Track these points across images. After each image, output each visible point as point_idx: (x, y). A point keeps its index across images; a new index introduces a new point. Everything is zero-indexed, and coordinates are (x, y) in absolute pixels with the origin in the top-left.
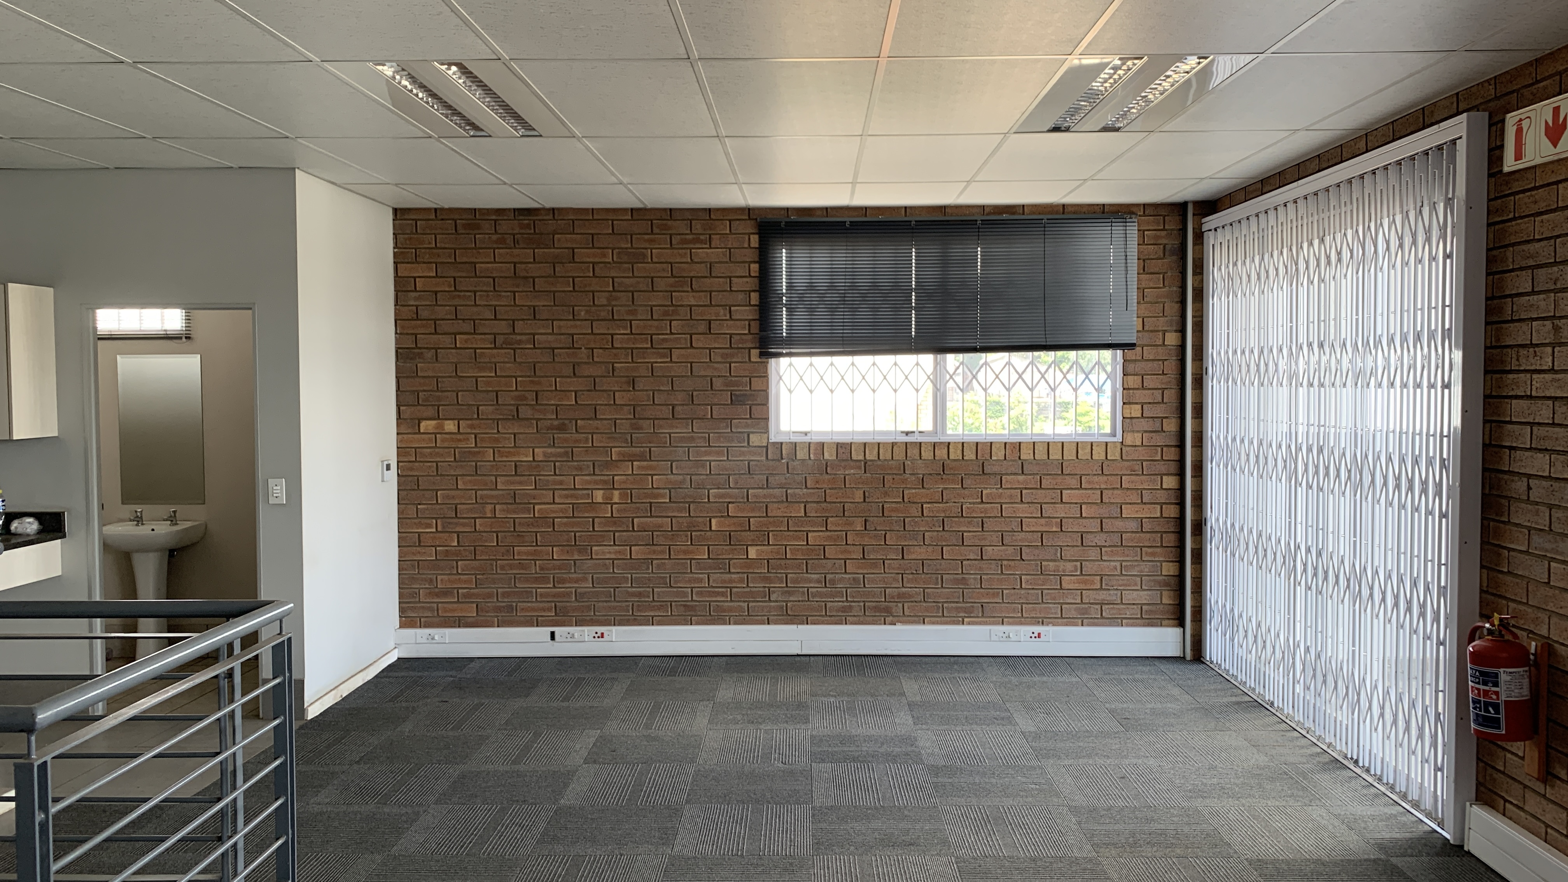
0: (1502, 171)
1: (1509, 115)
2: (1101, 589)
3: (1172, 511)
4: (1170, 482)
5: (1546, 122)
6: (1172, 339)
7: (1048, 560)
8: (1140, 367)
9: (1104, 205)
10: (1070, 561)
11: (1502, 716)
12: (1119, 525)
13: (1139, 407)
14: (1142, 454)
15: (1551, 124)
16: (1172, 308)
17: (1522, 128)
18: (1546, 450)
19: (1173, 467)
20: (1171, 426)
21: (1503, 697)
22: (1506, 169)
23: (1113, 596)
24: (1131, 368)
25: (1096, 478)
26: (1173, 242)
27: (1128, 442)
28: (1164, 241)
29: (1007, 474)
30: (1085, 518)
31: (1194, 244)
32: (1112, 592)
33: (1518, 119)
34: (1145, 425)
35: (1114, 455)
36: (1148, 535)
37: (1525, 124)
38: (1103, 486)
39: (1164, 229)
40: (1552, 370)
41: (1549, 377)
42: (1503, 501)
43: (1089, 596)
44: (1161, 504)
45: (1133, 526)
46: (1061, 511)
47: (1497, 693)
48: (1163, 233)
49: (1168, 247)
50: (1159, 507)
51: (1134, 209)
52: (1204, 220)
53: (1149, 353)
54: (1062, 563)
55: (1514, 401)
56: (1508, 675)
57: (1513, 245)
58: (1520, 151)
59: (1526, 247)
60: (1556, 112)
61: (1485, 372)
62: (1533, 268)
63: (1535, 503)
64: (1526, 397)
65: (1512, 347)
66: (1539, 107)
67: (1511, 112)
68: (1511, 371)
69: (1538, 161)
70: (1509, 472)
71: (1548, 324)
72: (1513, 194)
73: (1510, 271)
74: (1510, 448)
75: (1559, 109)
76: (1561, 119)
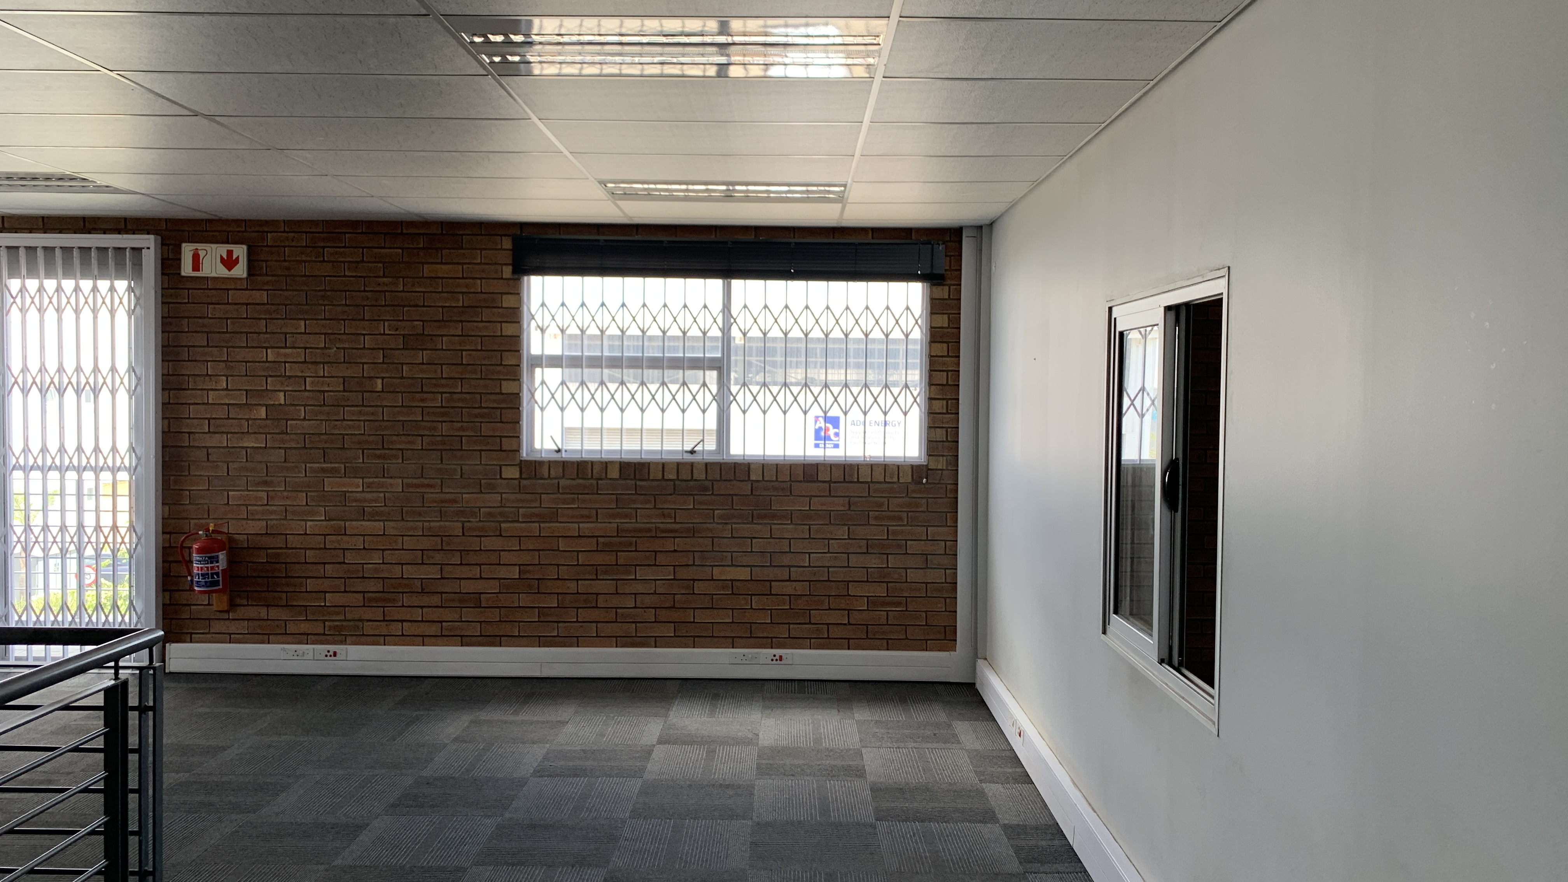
0: (180, 274)
1: (184, 245)
5: (221, 257)
11: (220, 579)
15: (225, 257)
17: (199, 255)
18: (223, 432)
21: (221, 568)
22: (183, 274)
33: (195, 248)
40: (227, 389)
41: (225, 392)
42: (183, 464)
47: (218, 567)
55: (191, 407)
56: (222, 556)
57: (188, 318)
58: (196, 266)
59: (200, 321)
60: (230, 253)
61: (163, 389)
62: (207, 333)
63: (215, 462)
64: (204, 404)
65: (189, 376)
66: (214, 246)
67: (186, 242)
68: (188, 389)
69: (214, 275)
70: (189, 447)
71: (223, 365)
72: (188, 289)
73: (186, 332)
74: (189, 433)
75: (232, 251)
76: (234, 257)
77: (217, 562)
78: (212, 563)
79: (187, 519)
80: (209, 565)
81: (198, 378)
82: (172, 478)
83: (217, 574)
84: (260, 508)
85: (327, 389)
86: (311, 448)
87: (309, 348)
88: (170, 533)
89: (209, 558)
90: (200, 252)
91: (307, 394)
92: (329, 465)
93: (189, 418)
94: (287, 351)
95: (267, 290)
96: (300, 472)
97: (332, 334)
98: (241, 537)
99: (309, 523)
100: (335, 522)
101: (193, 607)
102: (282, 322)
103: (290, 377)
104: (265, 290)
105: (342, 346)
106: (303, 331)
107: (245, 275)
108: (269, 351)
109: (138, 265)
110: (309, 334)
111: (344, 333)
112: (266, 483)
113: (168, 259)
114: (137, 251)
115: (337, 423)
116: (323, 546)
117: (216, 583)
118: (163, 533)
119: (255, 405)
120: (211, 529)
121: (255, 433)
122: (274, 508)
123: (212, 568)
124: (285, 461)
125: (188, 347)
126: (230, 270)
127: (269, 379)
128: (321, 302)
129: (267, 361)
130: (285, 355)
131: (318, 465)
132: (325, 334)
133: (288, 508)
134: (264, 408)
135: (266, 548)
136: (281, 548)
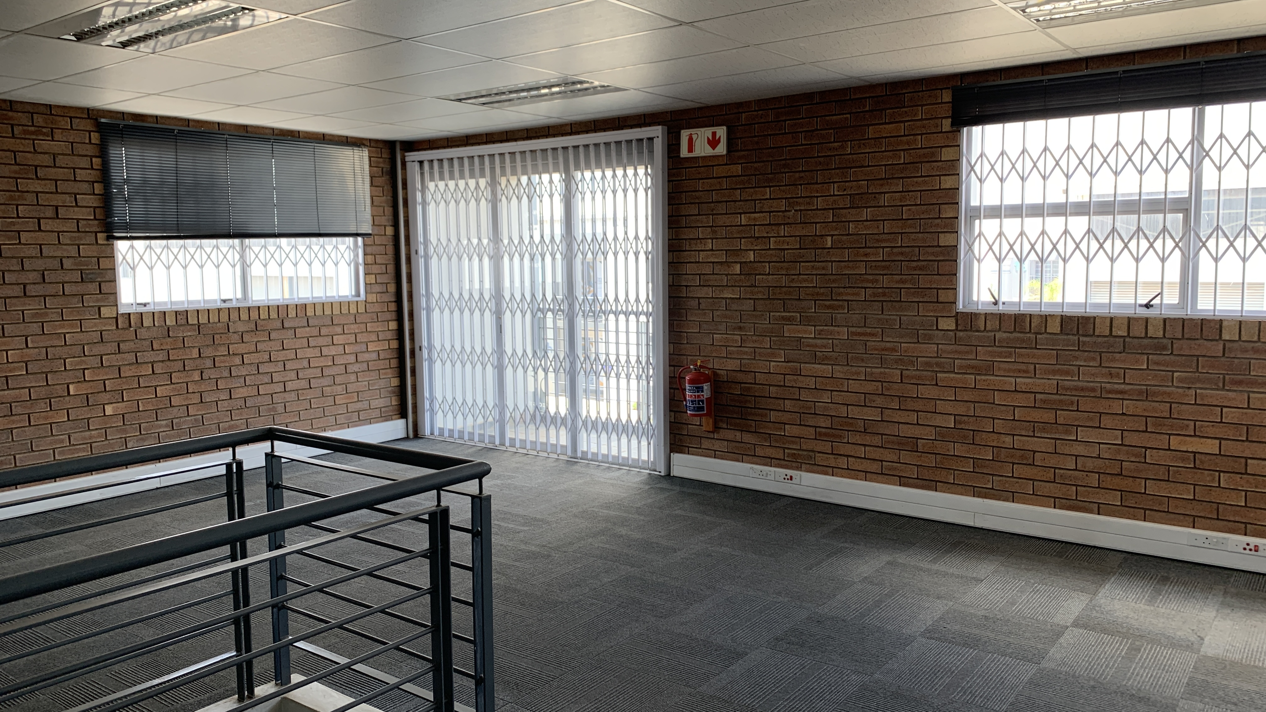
0: (679, 156)
1: (682, 131)
2: (358, 401)
3: (395, 344)
4: (393, 325)
5: (708, 138)
6: (390, 231)
7: (326, 386)
8: (374, 249)
9: (347, 137)
10: (339, 385)
11: (705, 405)
12: (367, 356)
13: (374, 276)
14: (377, 308)
15: (711, 138)
16: (389, 210)
17: (692, 139)
19: (393, 316)
20: (392, 288)
21: (705, 397)
22: (682, 156)
23: (365, 405)
24: (369, 250)
25: (352, 326)
26: (387, 167)
27: (369, 300)
28: (382, 165)
29: (298, 327)
30: (348, 354)
31: (402, 169)
32: (364, 402)
33: (690, 133)
34: (378, 288)
35: (362, 310)
36: (383, 361)
37: (694, 137)
38: (356, 331)
39: (381, 157)
40: (712, 250)
41: (711, 253)
43: (352, 407)
44: (389, 340)
45: (374, 356)
46: (333, 351)
47: (703, 395)
48: (381, 160)
49: (384, 169)
50: (387, 342)
51: (365, 142)
52: (406, 154)
53: (378, 240)
54: (334, 387)
55: (688, 265)
56: (706, 387)
57: (685, 192)
58: (690, 150)
59: (693, 194)
60: (714, 134)
61: (669, 251)
62: (698, 203)
63: (703, 310)
64: (696, 262)
65: (686, 239)
66: (703, 130)
67: (684, 129)
68: (686, 251)
69: (703, 154)
70: (686, 297)
71: (709, 229)
72: (686, 168)
73: (684, 204)
74: (686, 286)
75: (715, 132)
76: (717, 138)
77: (702, 392)
78: (698, 392)
79: (684, 355)
80: (696, 394)
81: (692, 241)
82: (675, 322)
83: (702, 401)
84: (736, 349)
85: (787, 247)
86: (774, 299)
87: (772, 212)
88: (674, 366)
89: (696, 388)
90: (693, 136)
91: (771, 252)
92: (788, 314)
93: (686, 274)
94: (756, 215)
95: (742, 164)
96: (765, 319)
97: (791, 198)
98: (722, 372)
99: (772, 364)
100: (792, 364)
101: (689, 426)
102: (752, 190)
103: (758, 238)
104: (739, 164)
105: (798, 208)
106: (768, 197)
107: (725, 153)
108: (743, 216)
109: (651, 151)
110: (773, 199)
111: (801, 197)
112: (740, 328)
113: (673, 144)
114: (651, 139)
115: (793, 277)
116: (782, 383)
117: (702, 409)
118: (670, 366)
119: (732, 262)
120: (698, 364)
121: (732, 286)
122: (746, 349)
123: (699, 396)
124: (754, 310)
125: (685, 216)
126: (713, 149)
127: (743, 240)
128: (783, 170)
129: (741, 225)
130: (755, 219)
131: (779, 314)
132: (786, 198)
133: (756, 350)
134: (739, 265)
135: (740, 383)
136: (751, 383)
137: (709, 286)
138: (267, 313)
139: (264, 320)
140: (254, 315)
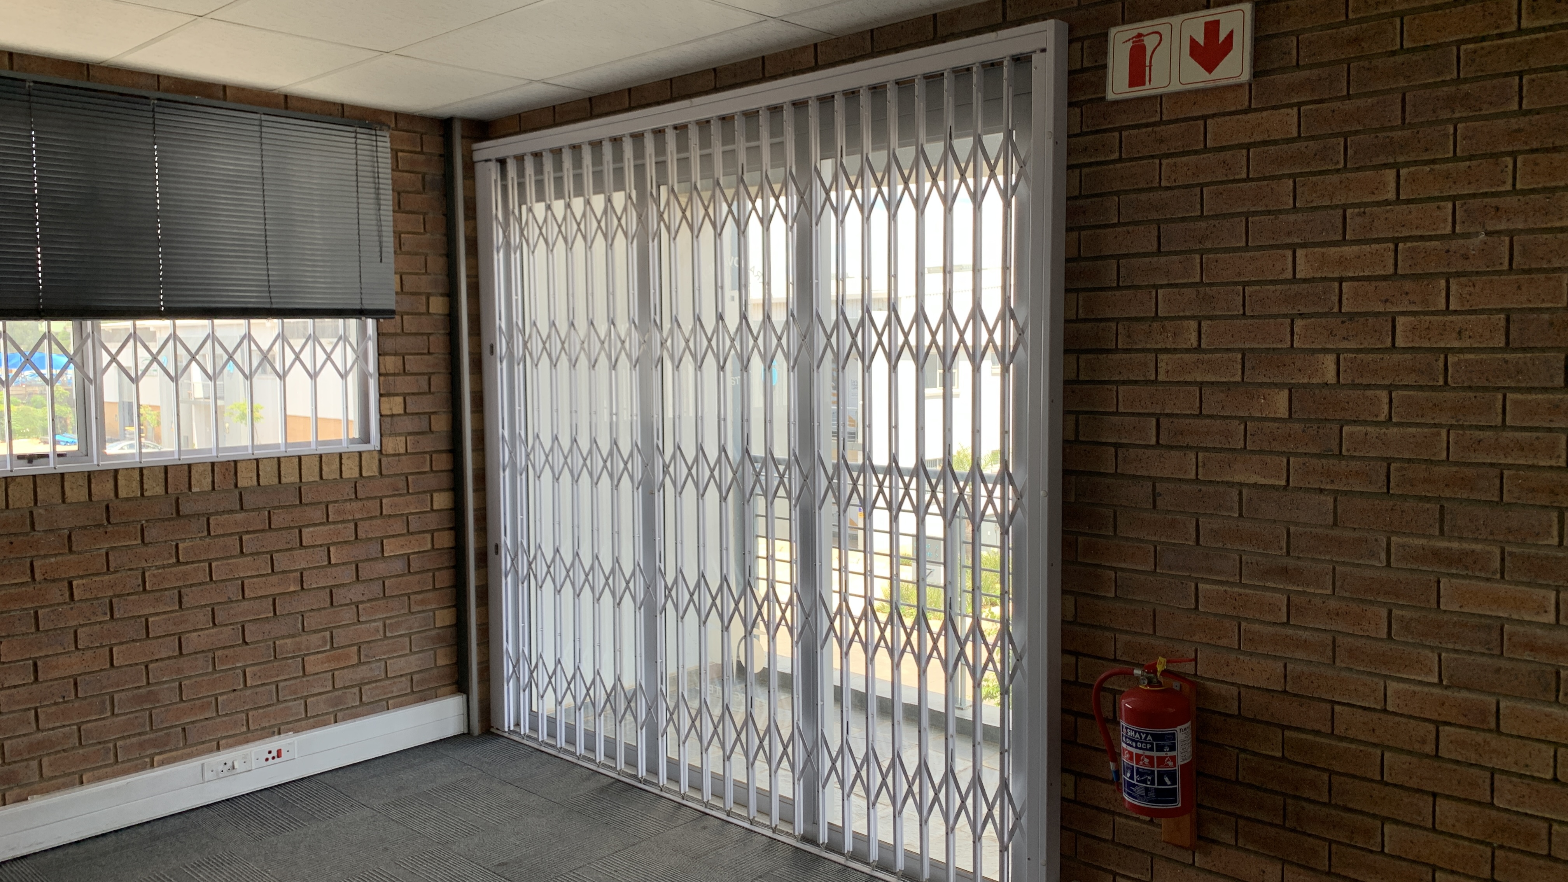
0: (1104, 98)
1: (1113, 31)
2: (360, 663)
3: (445, 540)
4: (442, 500)
5: (1193, 42)
6: (438, 305)
7: (283, 637)
8: (402, 343)
9: (343, 105)
10: (315, 632)
11: (1178, 786)
12: (381, 568)
13: (400, 399)
14: (406, 464)
15: (1201, 41)
16: (437, 264)
17: (1143, 48)
19: (445, 480)
20: (441, 424)
21: (1180, 762)
22: (1111, 96)
23: (376, 670)
24: (389, 344)
25: (348, 506)
26: (434, 172)
27: (389, 449)
28: (424, 169)
29: (217, 513)
30: (336, 565)
31: (465, 178)
32: (374, 665)
33: (1135, 33)
34: (409, 425)
35: (370, 469)
36: (418, 576)
37: (1150, 43)
38: (358, 516)
39: (422, 152)
40: (1198, 349)
41: (1195, 356)
42: (1102, 511)
43: (344, 677)
44: (432, 532)
45: (398, 566)
46: (301, 560)
47: (1173, 759)
48: (421, 158)
49: (428, 178)
50: (429, 536)
51: (383, 118)
52: (476, 146)
53: (410, 324)
54: (304, 638)
55: (1121, 388)
56: (1183, 734)
57: (1118, 193)
58: (1137, 76)
59: (1143, 197)
60: (1212, 28)
61: (1066, 351)
62: (1158, 222)
63: (1168, 512)
64: (1147, 382)
65: (1117, 320)
66: (1176, 20)
67: (1115, 25)
68: (1117, 350)
69: (1175, 87)
70: (1115, 475)
71: (1190, 293)
72: (1120, 130)
73: (1113, 226)
74: (1117, 446)
75: (1217, 22)
76: (1222, 36)
77: (1173, 748)
78: (1160, 749)
80: (1155, 754)
81: (1136, 326)
82: (1080, 539)
83: (1172, 775)
84: (1272, 629)
85: (1456, 344)
86: (1404, 497)
87: (1406, 239)
88: (1076, 654)
89: (1155, 737)
90: (1147, 41)
91: (1396, 357)
92: (1455, 545)
93: (1117, 413)
94: (1347, 250)
95: (1299, 105)
96: (1373, 555)
97: (1474, 196)
98: (1223, 689)
99: (1393, 686)
100: (1465, 694)
101: (1117, 819)
102: (1335, 178)
104: (1290, 106)
105: (1503, 226)
106: (1391, 196)
107: (1246, 77)
108: (1300, 253)
109: (1023, 93)
110: (1409, 202)
111: (1514, 191)
112: (1284, 572)
113: (1083, 70)
114: (1022, 60)
115: (1480, 434)
116: (1429, 749)
117: (1167, 795)
119: (1261, 385)
120: (1160, 668)
121: (1261, 452)
122: (1304, 634)
123: (1161, 760)
124: (1335, 524)
125: (1118, 257)
126: (1210, 70)
127: (1299, 323)
128: (1445, 115)
129: (1294, 280)
130: (1341, 262)
131: (1423, 541)
132: (1454, 199)
133: (1340, 639)
134: (1286, 393)
135: (1284, 728)
136: (1317, 733)
137: (1188, 447)
138: (136, 485)
139: (127, 499)
140: (103, 490)
